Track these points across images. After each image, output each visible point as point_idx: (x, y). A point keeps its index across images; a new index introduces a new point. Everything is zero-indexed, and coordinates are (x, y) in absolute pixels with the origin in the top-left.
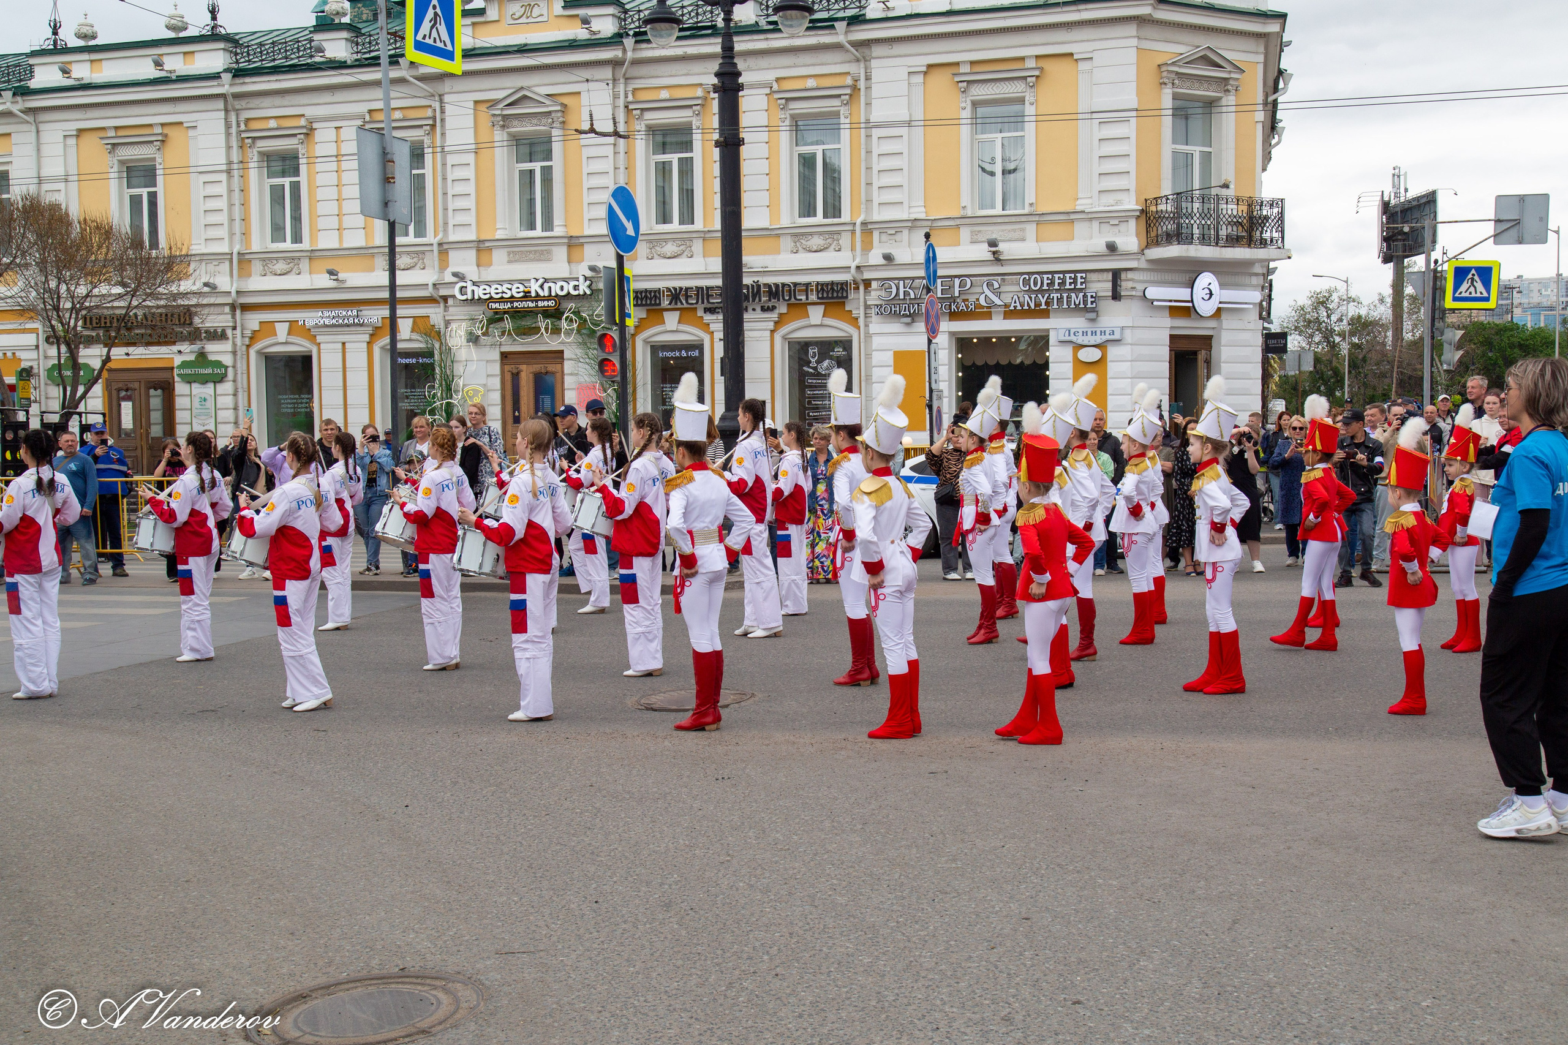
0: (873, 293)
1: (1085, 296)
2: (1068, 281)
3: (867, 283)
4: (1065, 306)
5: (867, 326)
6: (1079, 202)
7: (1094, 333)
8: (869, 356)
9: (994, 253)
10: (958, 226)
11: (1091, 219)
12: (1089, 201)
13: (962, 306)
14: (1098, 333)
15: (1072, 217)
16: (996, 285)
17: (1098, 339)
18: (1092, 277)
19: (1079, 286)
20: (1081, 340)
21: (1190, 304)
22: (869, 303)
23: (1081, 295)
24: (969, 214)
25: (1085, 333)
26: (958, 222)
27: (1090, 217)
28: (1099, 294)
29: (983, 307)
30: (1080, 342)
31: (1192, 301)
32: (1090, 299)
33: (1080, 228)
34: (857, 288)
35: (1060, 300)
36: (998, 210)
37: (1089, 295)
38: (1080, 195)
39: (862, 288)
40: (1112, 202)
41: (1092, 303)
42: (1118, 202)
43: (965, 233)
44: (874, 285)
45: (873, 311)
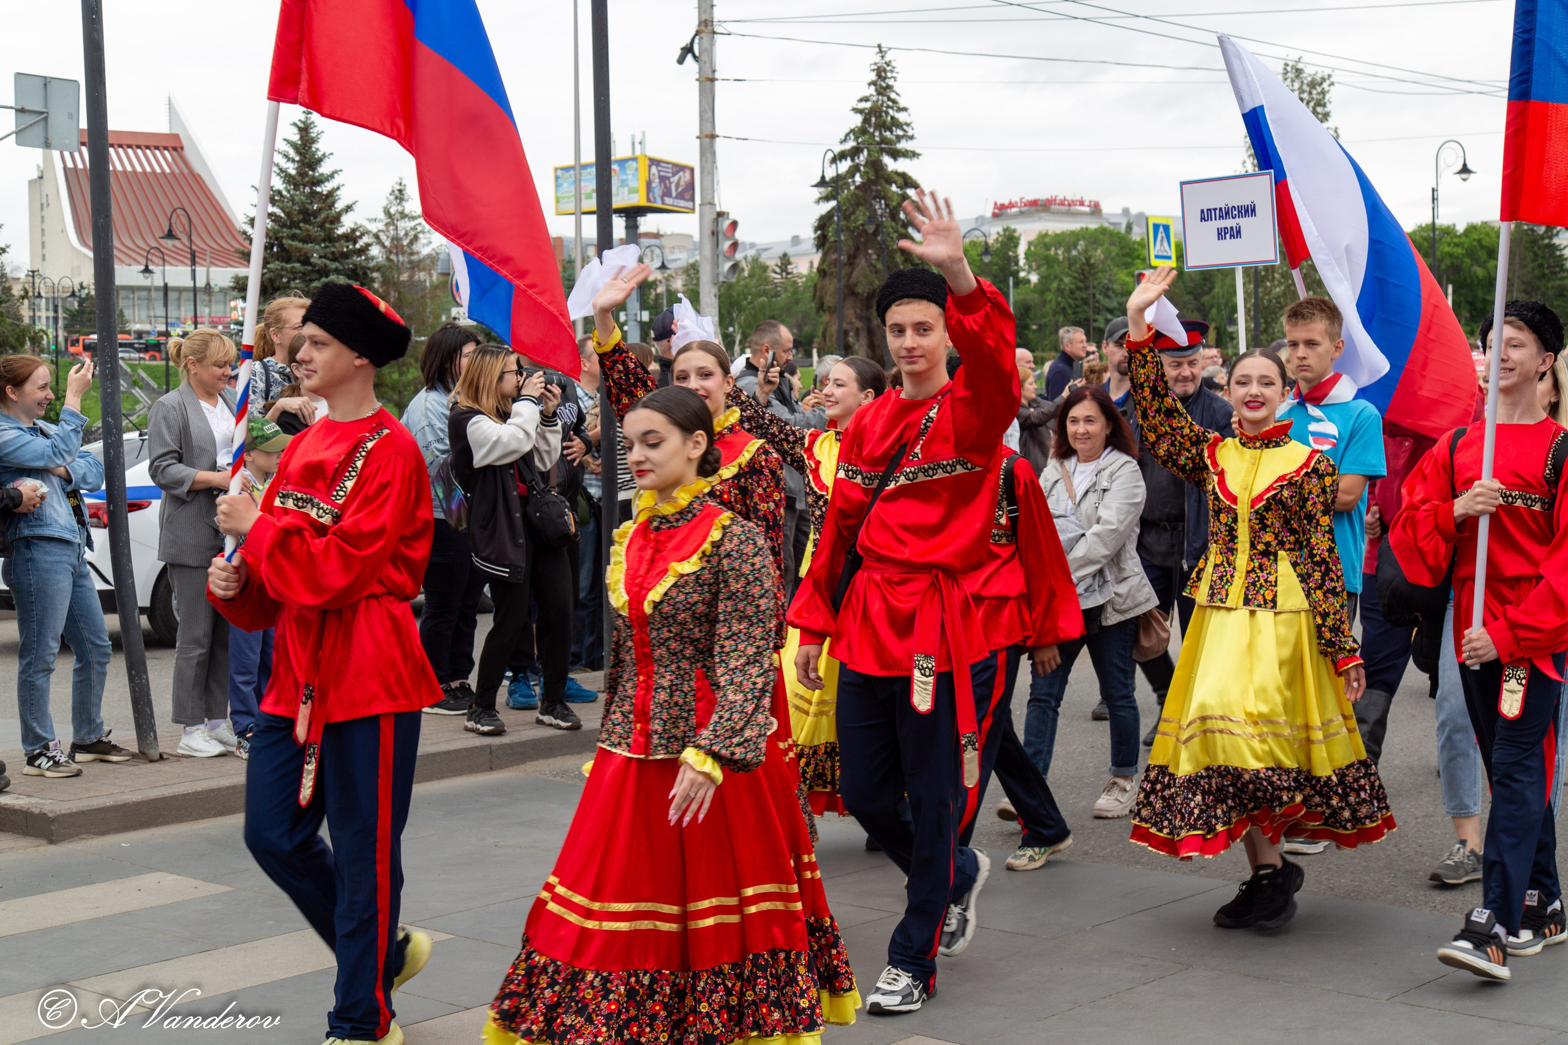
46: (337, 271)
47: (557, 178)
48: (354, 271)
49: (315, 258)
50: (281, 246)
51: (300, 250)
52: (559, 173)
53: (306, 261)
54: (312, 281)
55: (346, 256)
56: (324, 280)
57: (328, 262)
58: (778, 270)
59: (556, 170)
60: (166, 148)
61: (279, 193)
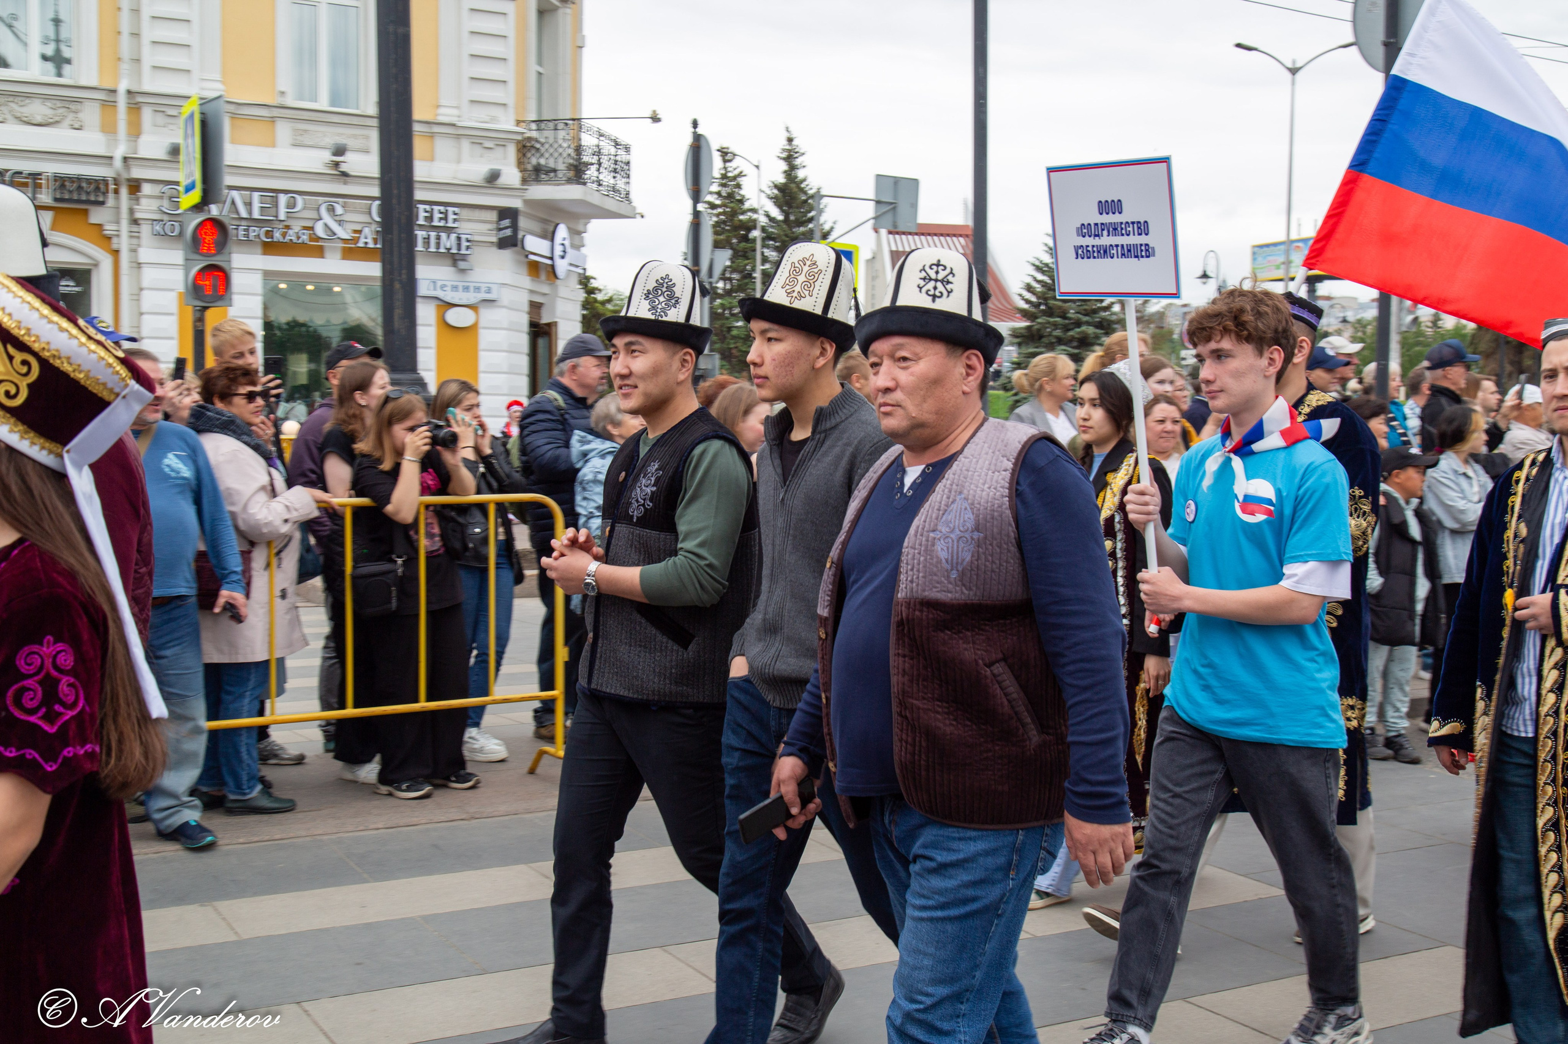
0: (143, 201)
1: (459, 239)
2: (437, 216)
3: (135, 186)
4: (433, 249)
5: (134, 251)
6: (442, 111)
7: (466, 289)
8: (137, 297)
9: (337, 165)
10: (273, 120)
11: (458, 137)
12: (455, 112)
13: (291, 236)
14: (472, 289)
15: (436, 129)
16: (339, 210)
17: (471, 298)
18: (465, 213)
19: (450, 224)
20: (449, 296)
21: (549, 262)
22: (138, 215)
23: (453, 236)
24: (290, 102)
25: (455, 288)
26: (276, 112)
27: (457, 132)
28: (476, 238)
29: (319, 239)
30: (448, 299)
31: (551, 258)
32: (464, 244)
33: (443, 147)
34: (116, 192)
35: (427, 240)
36: (323, 104)
37: (463, 237)
38: (443, 102)
39: (124, 192)
40: (487, 119)
41: (468, 248)
42: (494, 119)
43: (283, 131)
44: (147, 189)
45: (145, 229)
46: (1088, 323)
47: (1254, 253)
48: (1100, 322)
49: (1072, 313)
50: (1046, 305)
51: (1060, 307)
52: (1256, 249)
53: (1064, 317)
54: (1069, 330)
55: (1095, 312)
56: (1078, 330)
57: (1080, 316)
58: (1430, 324)
59: (1254, 247)
60: (961, 236)
61: (1047, 265)
